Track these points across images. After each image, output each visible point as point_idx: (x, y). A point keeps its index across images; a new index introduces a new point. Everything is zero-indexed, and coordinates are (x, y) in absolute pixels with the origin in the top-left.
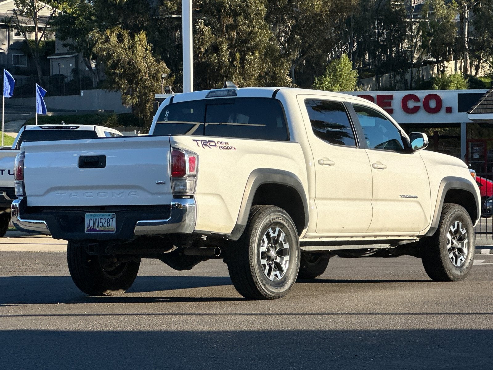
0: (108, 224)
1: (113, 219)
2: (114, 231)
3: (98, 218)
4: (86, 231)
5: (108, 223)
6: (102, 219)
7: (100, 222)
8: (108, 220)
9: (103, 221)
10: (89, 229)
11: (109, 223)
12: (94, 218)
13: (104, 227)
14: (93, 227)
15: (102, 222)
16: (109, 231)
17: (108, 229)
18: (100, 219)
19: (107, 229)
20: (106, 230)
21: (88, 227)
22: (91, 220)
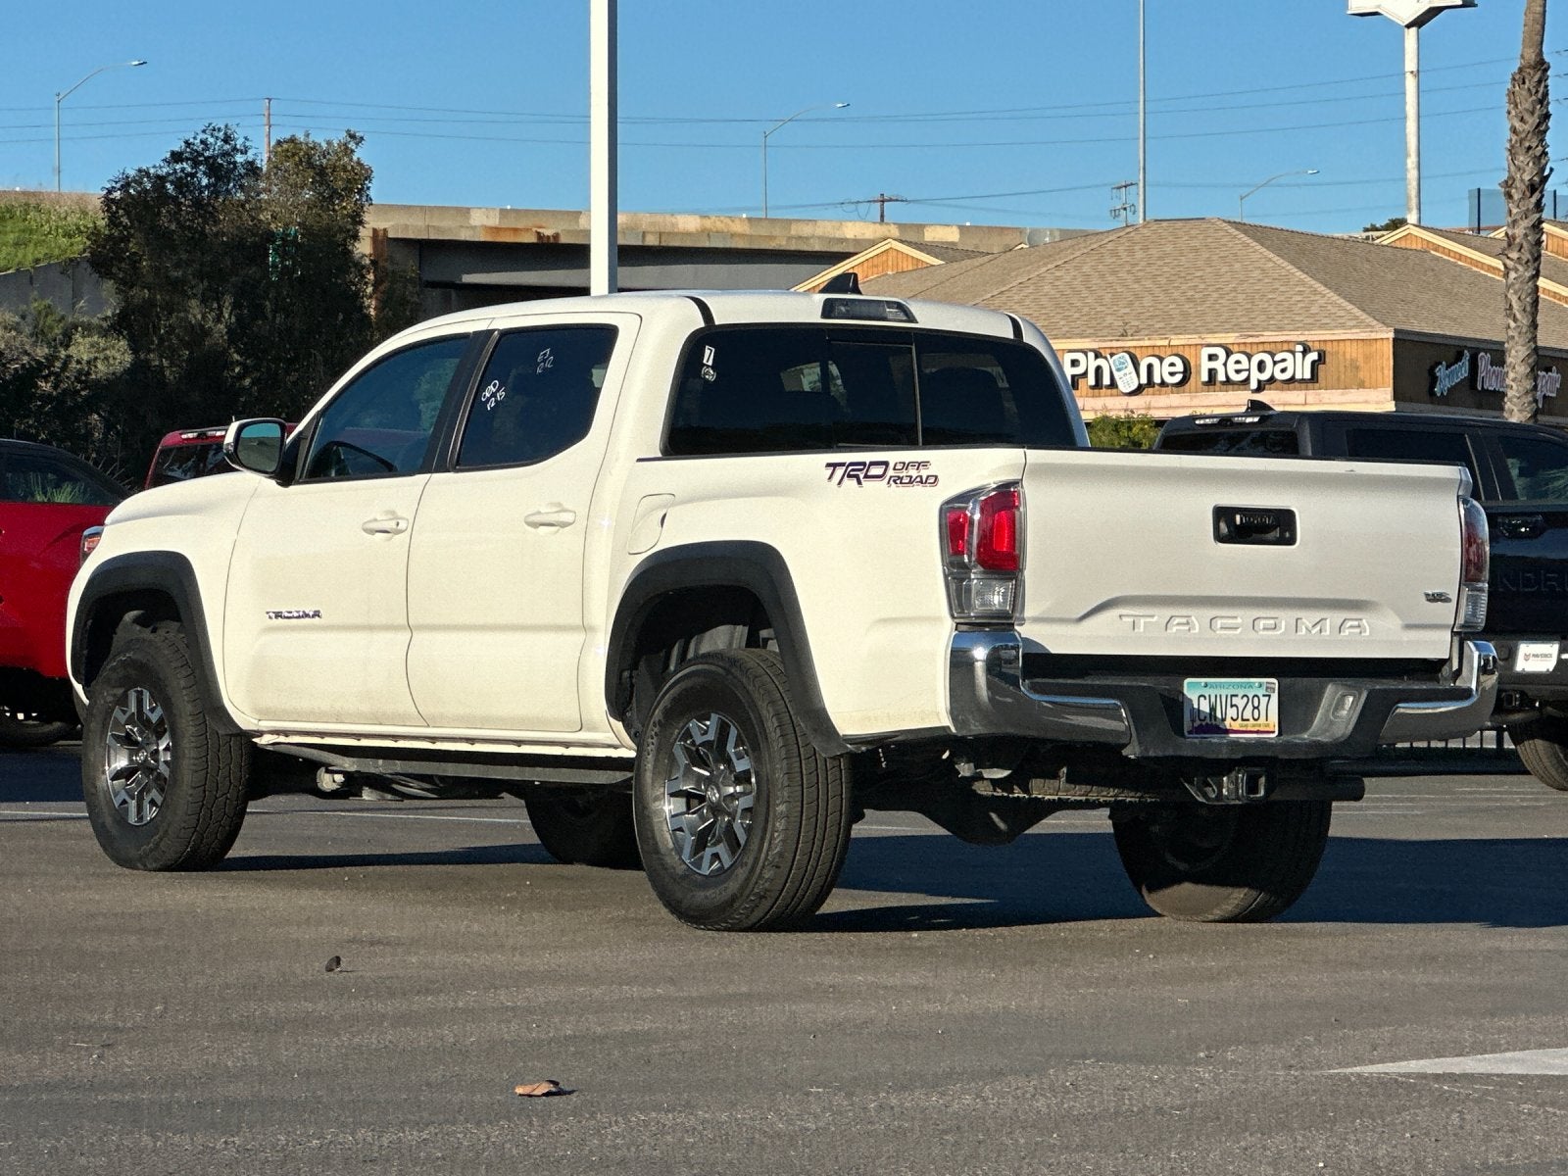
0: (1256, 711)
1: (1269, 696)
2: (1273, 732)
3: (1224, 692)
4: (1190, 732)
5: (1255, 708)
6: (1237, 696)
7: (1232, 706)
8: (1256, 699)
9: (1240, 702)
10: (1196, 725)
11: (1257, 708)
12: (1213, 692)
13: (1243, 720)
14: (1208, 721)
15: (1236, 706)
16: (1257, 732)
17: (1254, 726)
18: (1232, 696)
19: (1251, 725)
20: (1249, 729)
21: (1193, 721)
22: (1202, 699)
